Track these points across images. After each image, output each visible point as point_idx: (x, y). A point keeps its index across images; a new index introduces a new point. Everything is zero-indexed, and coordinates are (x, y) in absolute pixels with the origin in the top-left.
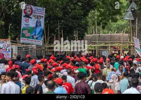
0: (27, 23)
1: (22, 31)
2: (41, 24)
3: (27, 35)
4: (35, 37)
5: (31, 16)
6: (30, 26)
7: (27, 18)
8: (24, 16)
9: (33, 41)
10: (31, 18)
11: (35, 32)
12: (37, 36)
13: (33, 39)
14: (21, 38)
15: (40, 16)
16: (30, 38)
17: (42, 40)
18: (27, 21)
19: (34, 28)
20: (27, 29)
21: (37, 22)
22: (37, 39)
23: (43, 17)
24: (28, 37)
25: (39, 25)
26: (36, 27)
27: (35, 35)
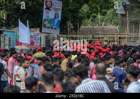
0: (47, 15)
1: (44, 22)
2: (59, 16)
3: (47, 26)
4: (54, 27)
5: (51, 9)
6: (50, 17)
7: (48, 11)
8: (45, 9)
9: (52, 31)
10: (51, 10)
11: (54, 23)
12: (55, 27)
13: (52, 29)
14: (43, 28)
15: (58, 9)
16: (50, 28)
17: (59, 30)
18: (48, 13)
19: (53, 19)
20: (47, 20)
21: (56, 14)
22: (55, 29)
23: (60, 9)
24: (48, 28)
25: (57, 16)
26: (55, 19)
27: (54, 25)
